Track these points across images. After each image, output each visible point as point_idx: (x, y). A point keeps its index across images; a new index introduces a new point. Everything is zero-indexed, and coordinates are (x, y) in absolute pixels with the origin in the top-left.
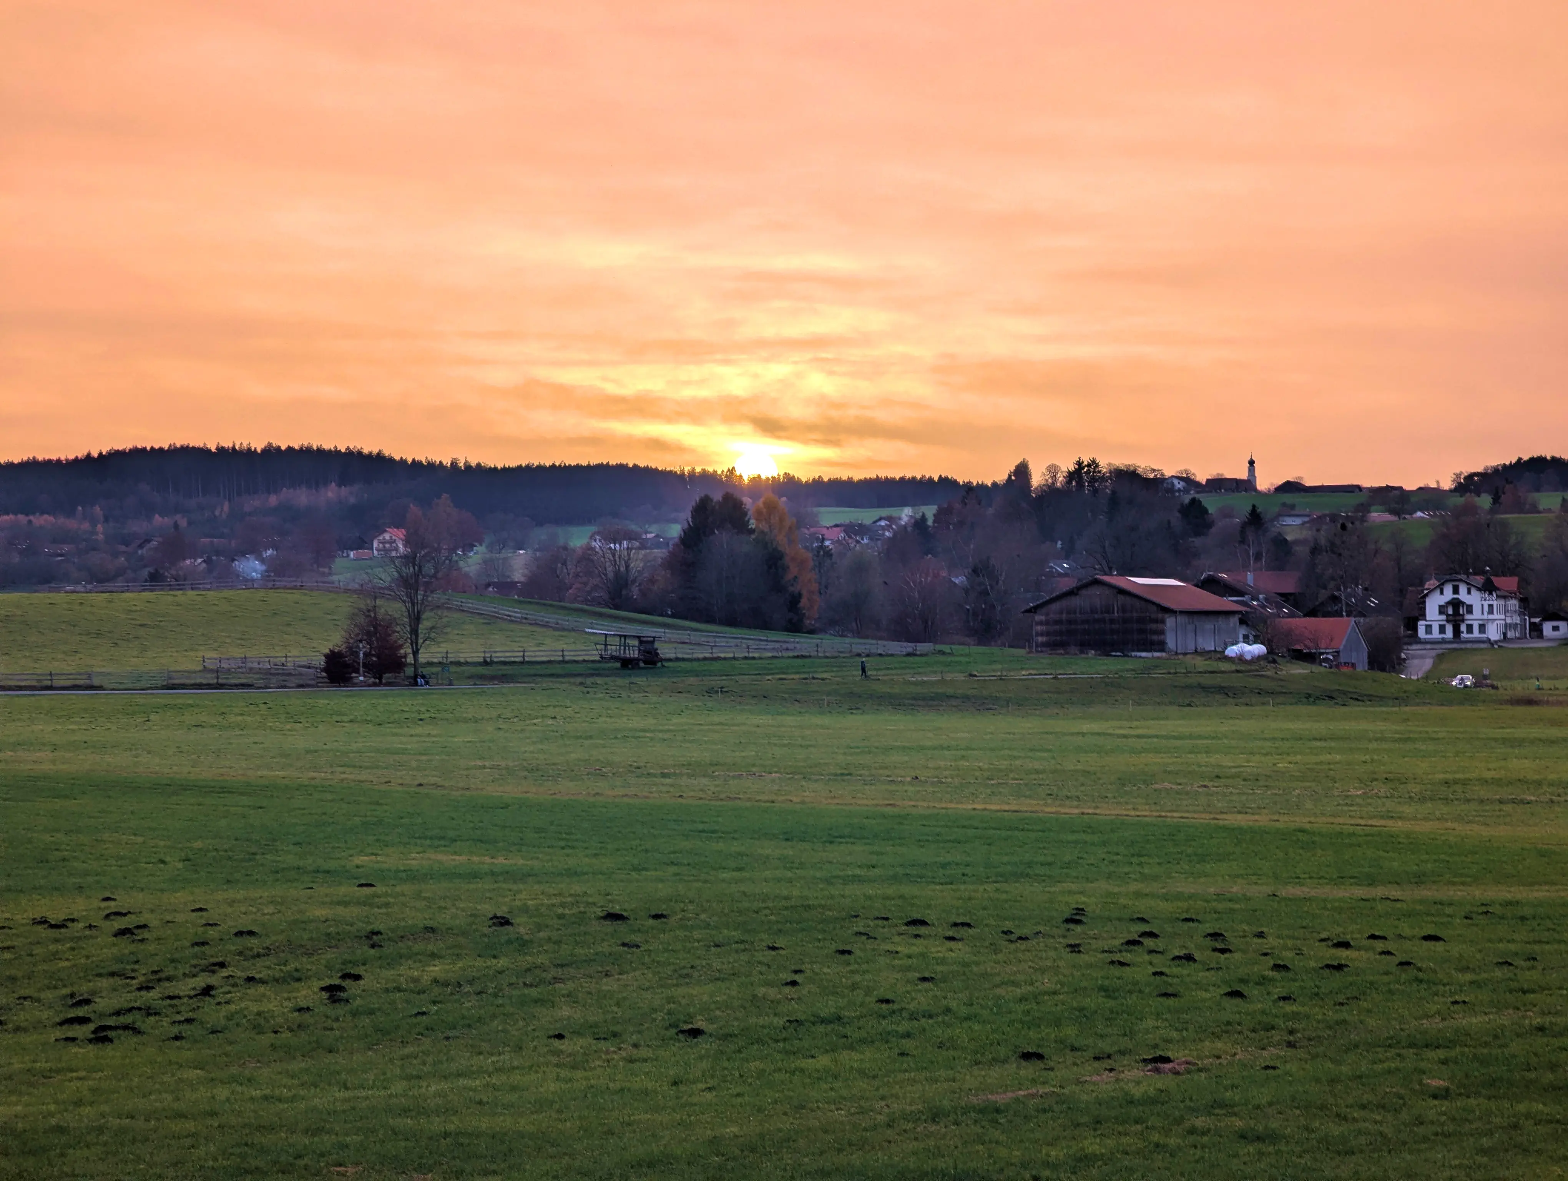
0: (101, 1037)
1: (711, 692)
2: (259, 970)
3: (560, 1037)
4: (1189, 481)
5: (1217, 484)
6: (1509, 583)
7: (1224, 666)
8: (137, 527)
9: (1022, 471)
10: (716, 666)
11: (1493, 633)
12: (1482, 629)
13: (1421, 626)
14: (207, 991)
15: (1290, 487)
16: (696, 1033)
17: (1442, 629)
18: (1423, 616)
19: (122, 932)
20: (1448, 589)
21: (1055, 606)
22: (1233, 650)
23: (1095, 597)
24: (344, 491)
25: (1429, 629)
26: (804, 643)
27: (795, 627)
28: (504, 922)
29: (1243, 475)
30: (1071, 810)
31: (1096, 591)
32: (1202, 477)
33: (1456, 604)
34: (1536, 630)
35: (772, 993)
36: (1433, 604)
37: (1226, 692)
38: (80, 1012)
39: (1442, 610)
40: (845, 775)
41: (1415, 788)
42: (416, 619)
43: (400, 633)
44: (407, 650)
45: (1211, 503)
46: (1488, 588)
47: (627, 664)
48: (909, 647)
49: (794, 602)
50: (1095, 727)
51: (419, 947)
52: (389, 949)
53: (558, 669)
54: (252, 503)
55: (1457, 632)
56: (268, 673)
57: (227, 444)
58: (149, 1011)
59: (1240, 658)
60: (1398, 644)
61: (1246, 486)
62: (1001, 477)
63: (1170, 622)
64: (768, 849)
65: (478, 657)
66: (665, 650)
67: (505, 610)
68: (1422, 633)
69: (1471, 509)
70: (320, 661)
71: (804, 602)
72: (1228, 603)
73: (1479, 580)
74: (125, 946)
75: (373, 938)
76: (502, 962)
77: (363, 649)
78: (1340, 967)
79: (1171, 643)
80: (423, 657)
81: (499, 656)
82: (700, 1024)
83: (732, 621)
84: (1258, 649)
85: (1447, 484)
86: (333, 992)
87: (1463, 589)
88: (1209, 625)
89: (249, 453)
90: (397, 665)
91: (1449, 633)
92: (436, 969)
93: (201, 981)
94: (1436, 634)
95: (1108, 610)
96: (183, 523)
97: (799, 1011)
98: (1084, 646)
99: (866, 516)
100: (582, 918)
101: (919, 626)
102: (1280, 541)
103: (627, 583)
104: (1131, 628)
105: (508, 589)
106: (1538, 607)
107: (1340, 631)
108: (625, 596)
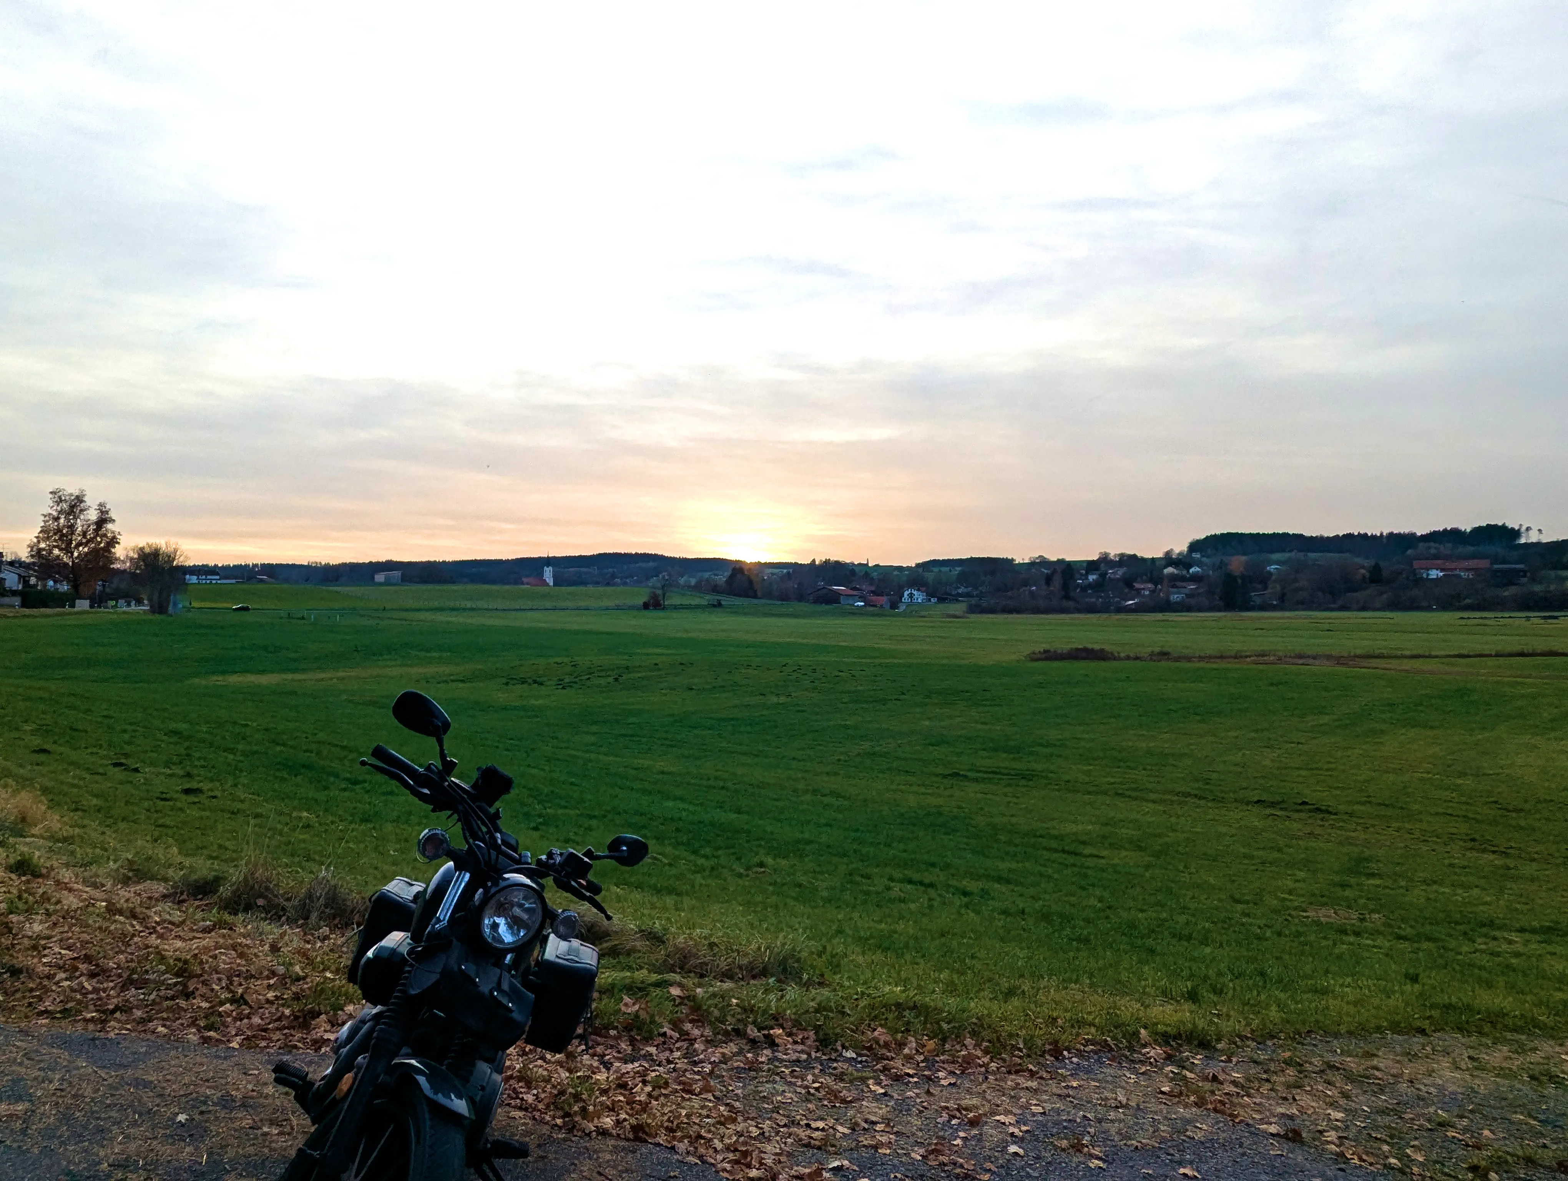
0: (563, 688)
2: (601, 674)
4: (853, 564)
5: (860, 564)
6: (924, 589)
7: (854, 608)
8: (605, 572)
9: (814, 561)
10: (735, 607)
11: (920, 601)
12: (917, 599)
13: (903, 599)
14: (588, 679)
15: (877, 566)
16: (692, 689)
17: (908, 599)
18: (903, 596)
20: (909, 590)
21: (815, 593)
22: (856, 604)
23: (824, 591)
25: (905, 599)
26: (755, 601)
27: (755, 596)
29: (866, 562)
30: (805, 641)
31: (825, 589)
32: (856, 563)
33: (911, 594)
34: (928, 600)
36: (906, 593)
37: (854, 614)
39: (908, 595)
40: (757, 632)
42: (664, 593)
43: (661, 598)
44: (662, 601)
45: (856, 569)
46: (918, 590)
47: (714, 606)
48: (781, 602)
49: (755, 591)
51: (638, 670)
52: (633, 670)
53: (697, 607)
55: (911, 600)
56: (630, 606)
58: (575, 683)
59: (857, 606)
60: (897, 603)
61: (867, 565)
62: (809, 563)
63: (841, 597)
64: (732, 649)
65: (679, 604)
66: (723, 603)
67: (688, 592)
69: (917, 571)
70: (642, 604)
71: (757, 592)
72: (855, 593)
73: (917, 588)
74: (574, 668)
75: (627, 668)
76: (654, 673)
77: (652, 601)
78: (838, 676)
79: (842, 602)
80: (666, 603)
81: (684, 604)
82: (693, 687)
83: (740, 596)
84: (863, 604)
86: (616, 679)
87: (913, 590)
88: (851, 598)
90: (660, 605)
91: (909, 601)
92: (637, 675)
93: (588, 676)
94: (906, 601)
95: (828, 594)
96: (615, 571)
97: (715, 684)
100: (675, 664)
101: (784, 597)
102: (872, 579)
103: (716, 586)
104: (832, 599)
105: (689, 587)
106: (930, 595)
107: (884, 600)
108: (715, 589)
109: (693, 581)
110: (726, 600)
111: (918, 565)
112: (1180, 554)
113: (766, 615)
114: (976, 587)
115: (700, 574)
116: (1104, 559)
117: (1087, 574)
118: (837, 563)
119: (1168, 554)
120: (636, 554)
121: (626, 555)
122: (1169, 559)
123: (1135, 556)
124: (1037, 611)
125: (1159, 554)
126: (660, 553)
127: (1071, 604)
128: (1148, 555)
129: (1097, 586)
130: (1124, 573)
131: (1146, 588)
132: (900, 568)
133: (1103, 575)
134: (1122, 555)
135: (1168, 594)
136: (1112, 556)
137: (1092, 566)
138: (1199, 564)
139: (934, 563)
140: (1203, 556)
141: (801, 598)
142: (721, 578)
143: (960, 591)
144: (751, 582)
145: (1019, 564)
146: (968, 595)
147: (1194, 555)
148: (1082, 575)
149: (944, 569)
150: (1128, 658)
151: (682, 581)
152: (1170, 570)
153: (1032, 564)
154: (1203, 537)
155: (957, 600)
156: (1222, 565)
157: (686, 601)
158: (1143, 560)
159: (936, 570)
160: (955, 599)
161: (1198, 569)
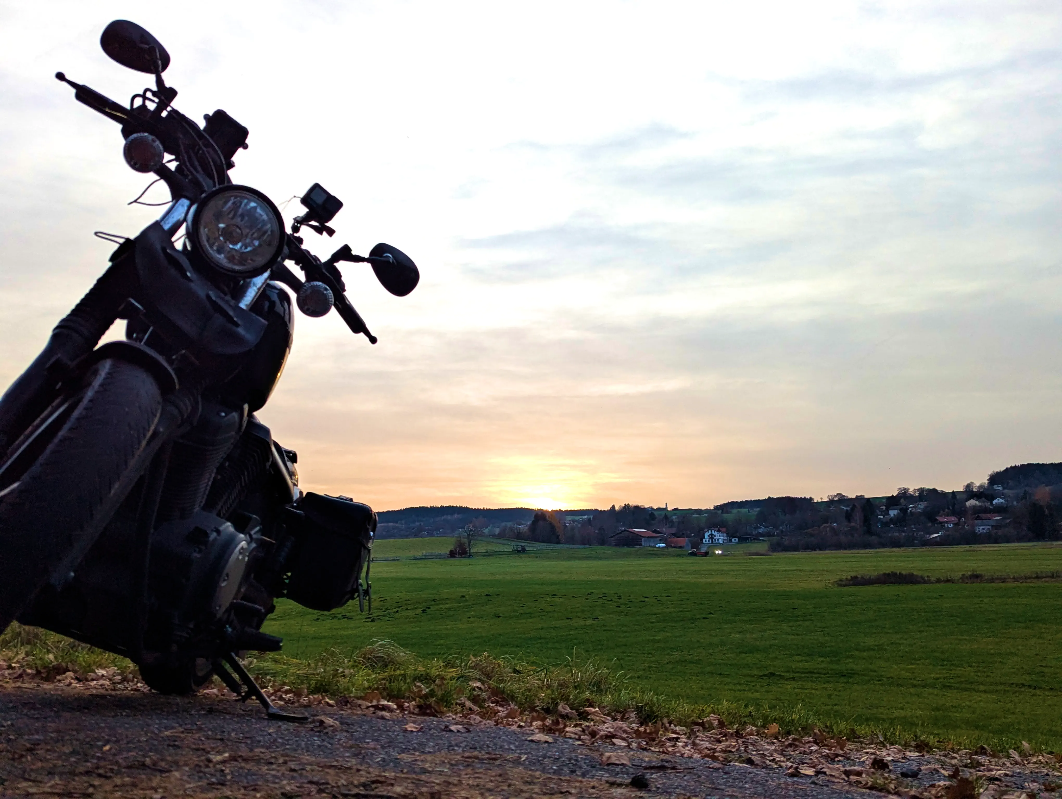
0: (373, 621)
1: (537, 557)
2: (409, 607)
3: (470, 618)
4: (652, 508)
5: (659, 509)
6: (724, 529)
7: (655, 549)
8: (412, 525)
9: (613, 507)
10: (539, 552)
11: (721, 541)
12: (718, 540)
13: (704, 540)
14: (397, 611)
15: (676, 509)
16: (499, 617)
17: (709, 541)
18: (704, 538)
19: (381, 601)
20: (710, 531)
21: (616, 536)
22: (658, 545)
23: (626, 534)
24: (459, 516)
25: (706, 541)
26: (560, 546)
27: (558, 543)
28: (463, 596)
29: (665, 507)
30: (610, 578)
31: (626, 532)
32: (655, 508)
33: (712, 535)
34: (731, 541)
35: (517, 608)
36: (706, 535)
37: (656, 555)
38: (370, 616)
39: (709, 536)
41: (688, 572)
42: (470, 542)
43: (467, 545)
44: (468, 549)
45: (656, 513)
46: (719, 531)
47: (518, 551)
48: (583, 546)
49: (558, 537)
50: (623, 563)
51: (444, 602)
52: (437, 602)
53: (503, 553)
54: (438, 519)
55: (712, 541)
56: (436, 556)
57: (432, 506)
58: (384, 616)
59: (659, 547)
60: (699, 544)
61: (666, 509)
62: (609, 508)
63: (643, 539)
65: (485, 551)
66: (527, 549)
67: (492, 540)
68: (704, 541)
69: (716, 513)
70: (448, 553)
71: (560, 537)
72: (658, 535)
73: (717, 529)
74: (382, 603)
75: (434, 600)
76: (461, 604)
77: (458, 549)
78: (644, 601)
79: (643, 544)
80: (472, 551)
81: (489, 551)
82: (500, 615)
83: (544, 542)
84: (664, 545)
85: (712, 508)
86: (424, 611)
87: (713, 531)
88: (652, 540)
89: (437, 508)
90: (466, 553)
91: (710, 542)
92: (447, 606)
93: (396, 610)
94: (707, 542)
95: (629, 537)
96: (422, 524)
97: (522, 612)
98: (623, 545)
99: (577, 518)
100: (481, 596)
101: (586, 541)
102: (672, 522)
103: (519, 533)
104: (634, 541)
105: (494, 536)
106: (731, 535)
107: (684, 541)
108: (519, 536)
109: (497, 531)
110: (529, 546)
111: (716, 508)
112: (981, 486)
113: (569, 558)
114: (776, 527)
115: (503, 524)
116: (904, 495)
117: (888, 509)
118: (637, 508)
119: (968, 486)
120: (442, 507)
121: (432, 508)
122: (969, 492)
123: (934, 490)
124: (839, 546)
125: (960, 488)
126: (464, 506)
127: (874, 539)
128: (948, 489)
129: (901, 521)
130: (926, 507)
131: (950, 521)
132: (699, 511)
133: (904, 511)
134: (922, 490)
135: (973, 526)
136: (911, 491)
137: (892, 501)
138: (1002, 495)
139: (732, 505)
140: (1004, 489)
141: (602, 542)
142: (524, 527)
143: (760, 531)
144: (553, 527)
145: (818, 502)
146: (768, 535)
147: (996, 487)
148: (882, 511)
149: (744, 510)
150: (938, 581)
151: (486, 531)
152: (971, 503)
153: (831, 502)
154: (1003, 469)
155: (758, 540)
156: (1025, 496)
157: (491, 548)
158: (944, 494)
159: (735, 511)
160: (757, 538)
161: (1001, 500)
